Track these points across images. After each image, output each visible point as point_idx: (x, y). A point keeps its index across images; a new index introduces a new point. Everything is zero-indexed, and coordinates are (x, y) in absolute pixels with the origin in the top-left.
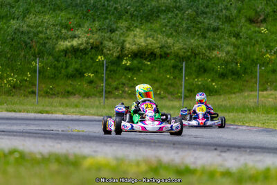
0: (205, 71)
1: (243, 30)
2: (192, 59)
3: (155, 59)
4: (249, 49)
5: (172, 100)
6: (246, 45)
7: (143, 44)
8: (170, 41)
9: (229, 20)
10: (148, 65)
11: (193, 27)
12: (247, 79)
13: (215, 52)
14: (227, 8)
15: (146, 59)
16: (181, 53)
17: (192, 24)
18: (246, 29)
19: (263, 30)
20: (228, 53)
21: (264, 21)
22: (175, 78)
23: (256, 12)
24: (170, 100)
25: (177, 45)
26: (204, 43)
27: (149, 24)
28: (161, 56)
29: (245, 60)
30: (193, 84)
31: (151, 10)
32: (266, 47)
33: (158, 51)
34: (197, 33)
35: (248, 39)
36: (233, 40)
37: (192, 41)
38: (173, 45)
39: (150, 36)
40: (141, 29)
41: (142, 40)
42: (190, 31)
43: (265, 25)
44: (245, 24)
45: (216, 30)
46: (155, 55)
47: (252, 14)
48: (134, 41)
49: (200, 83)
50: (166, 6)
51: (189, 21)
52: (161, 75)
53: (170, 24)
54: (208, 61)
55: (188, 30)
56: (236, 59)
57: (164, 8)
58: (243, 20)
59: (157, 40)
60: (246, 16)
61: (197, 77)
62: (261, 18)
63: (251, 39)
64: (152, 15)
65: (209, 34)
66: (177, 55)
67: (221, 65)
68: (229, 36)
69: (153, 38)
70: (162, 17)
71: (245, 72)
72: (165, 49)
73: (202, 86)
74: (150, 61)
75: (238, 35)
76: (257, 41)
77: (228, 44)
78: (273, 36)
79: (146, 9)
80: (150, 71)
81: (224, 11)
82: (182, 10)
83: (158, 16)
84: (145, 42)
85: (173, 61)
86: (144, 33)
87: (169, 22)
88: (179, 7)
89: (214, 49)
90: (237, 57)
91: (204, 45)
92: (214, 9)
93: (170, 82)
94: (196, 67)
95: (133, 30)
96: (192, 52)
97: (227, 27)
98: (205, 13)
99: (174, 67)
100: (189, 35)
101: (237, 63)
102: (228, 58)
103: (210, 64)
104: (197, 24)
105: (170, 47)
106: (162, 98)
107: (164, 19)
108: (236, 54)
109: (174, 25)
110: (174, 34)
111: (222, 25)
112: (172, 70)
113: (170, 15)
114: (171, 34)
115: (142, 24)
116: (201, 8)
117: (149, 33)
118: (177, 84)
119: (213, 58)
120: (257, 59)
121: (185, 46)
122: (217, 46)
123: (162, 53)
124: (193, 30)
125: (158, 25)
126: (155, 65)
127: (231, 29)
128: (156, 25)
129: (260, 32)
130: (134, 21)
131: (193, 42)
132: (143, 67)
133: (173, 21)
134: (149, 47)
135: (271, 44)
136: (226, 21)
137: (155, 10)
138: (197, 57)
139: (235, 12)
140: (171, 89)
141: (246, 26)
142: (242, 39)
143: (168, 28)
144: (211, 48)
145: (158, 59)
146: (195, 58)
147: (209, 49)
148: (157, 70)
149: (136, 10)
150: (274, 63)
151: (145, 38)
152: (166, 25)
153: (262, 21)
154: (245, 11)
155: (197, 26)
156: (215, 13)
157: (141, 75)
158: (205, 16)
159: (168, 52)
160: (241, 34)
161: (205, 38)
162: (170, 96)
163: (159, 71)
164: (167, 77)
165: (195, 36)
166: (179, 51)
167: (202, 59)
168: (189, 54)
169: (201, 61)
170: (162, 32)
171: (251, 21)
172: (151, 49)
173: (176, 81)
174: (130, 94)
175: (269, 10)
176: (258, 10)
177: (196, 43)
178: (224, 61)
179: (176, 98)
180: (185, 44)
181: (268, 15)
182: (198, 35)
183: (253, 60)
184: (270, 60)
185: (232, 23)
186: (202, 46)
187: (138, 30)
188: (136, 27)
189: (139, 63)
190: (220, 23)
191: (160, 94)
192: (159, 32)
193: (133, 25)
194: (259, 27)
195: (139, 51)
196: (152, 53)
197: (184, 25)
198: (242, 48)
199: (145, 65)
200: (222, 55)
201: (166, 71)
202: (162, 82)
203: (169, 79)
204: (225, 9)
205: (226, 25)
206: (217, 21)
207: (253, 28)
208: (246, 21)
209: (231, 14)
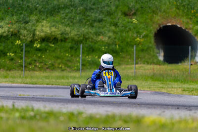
0: (93, 51)
1: (120, 21)
2: (84, 42)
3: (57, 42)
4: (124, 34)
5: (71, 72)
6: (122, 31)
7: (48, 31)
8: (68, 29)
9: (109, 14)
10: (52, 47)
11: (84, 19)
12: (124, 56)
13: (100, 37)
14: (108, 5)
15: (50, 43)
16: (76, 38)
17: (83, 17)
18: (122, 20)
19: (134, 21)
20: (109, 37)
21: (135, 14)
22: (72, 56)
23: (129, 8)
24: (69, 72)
25: (73, 32)
26: (93, 30)
27: (52, 18)
28: (61, 40)
29: (122, 42)
30: (85, 61)
31: (53, 7)
32: (137, 33)
33: (59, 37)
34: (87, 23)
35: (124, 27)
36: (113, 28)
37: (83, 29)
38: (70, 32)
39: (53, 26)
40: (47, 21)
41: (48, 29)
42: (82, 22)
43: (135, 17)
44: (122, 16)
45: (100, 21)
46: (57, 39)
47: (126, 9)
48: (42, 30)
49: (90, 59)
50: (64, 5)
51: (81, 15)
52: (62, 54)
53: (68, 17)
54: (95, 43)
55: (80, 21)
56: (115, 42)
57: (63, 6)
58: (120, 14)
59: (58, 28)
60: (121, 11)
61: (88, 55)
62: (132, 12)
63: (126, 27)
64: (54, 11)
65: (96, 24)
66: (73, 40)
67: (105, 46)
68: (110, 26)
69: (56, 27)
70: (62, 12)
71: (122, 51)
72: (65, 35)
73: (91, 62)
74: (53, 44)
75: (117, 24)
76: (130, 29)
77: (109, 31)
78: (141, 25)
79: (50, 7)
80: (54, 51)
81: (106, 8)
82: (76, 7)
83: (59, 12)
84: (50, 30)
85: (70, 44)
86: (49, 24)
87: (67, 16)
88: (73, 5)
89: (99, 35)
90: (117, 40)
91: (92, 32)
92: (99, 6)
93: (69, 59)
94: (87, 48)
95: (41, 22)
96: (84, 37)
97: (108, 19)
98: (93, 9)
99: (71, 48)
100: (81, 25)
101: (116, 45)
102: (110, 41)
103: (97, 46)
104: (87, 17)
105: (68, 34)
106: (63, 70)
107: (63, 14)
108: (115, 38)
109: (70, 18)
110: (71, 24)
111: (105, 17)
112: (70, 50)
113: (67, 11)
114: (69, 24)
115: (47, 17)
116: (90, 5)
117: (53, 24)
118: (73, 60)
119: (99, 41)
120: (131, 42)
121: (78, 33)
122: (101, 33)
123: (62, 38)
124: (84, 21)
125: (59, 18)
126: (57, 47)
127: (111, 20)
128: (57, 18)
129: (132, 22)
130: (41, 15)
131: (85, 30)
132: (49, 48)
133: (70, 15)
134: (53, 34)
135: (140, 31)
136: (108, 15)
137: (56, 7)
138: (88, 41)
139: (113, 8)
140: (70, 64)
141: (122, 18)
142: (120, 28)
143: (66, 20)
144: (98, 34)
145: (59, 43)
146: (86, 41)
147: (96, 35)
148: (59, 50)
149: (42, 8)
150: (143, 45)
151: (50, 27)
152: (65, 18)
153: (133, 15)
154: (121, 7)
155: (87, 18)
156: (99, 9)
157: (48, 54)
158: (92, 11)
159: (67, 37)
160: (118, 24)
161: (93, 27)
162: (68, 69)
163: (60, 51)
164: (66, 56)
165: (85, 25)
166: (74, 36)
167: (91, 42)
168: (82, 38)
169: (90, 43)
170: (62, 23)
171: (126, 14)
172: (54, 35)
173: (73, 58)
174: (40, 68)
175: (138, 6)
176: (130, 6)
177: (87, 30)
178: (107, 43)
179: (73, 70)
180: (79, 32)
181: (137, 10)
182: (88, 25)
183: (127, 43)
184: (140, 43)
185: (112, 16)
186: (91, 33)
187: (45, 22)
188: (43, 19)
189: (46, 45)
190: (104, 16)
191: (61, 68)
192: (60, 23)
193: (41, 18)
194: (131, 19)
195: (46, 37)
196: (55, 38)
197: (78, 18)
198: (119, 34)
199: (50, 47)
200: (106, 39)
201: (66, 51)
202: (63, 59)
203: (68, 56)
204: (106, 6)
205: (108, 17)
206: (101, 15)
207: (127, 19)
208: (122, 15)
209: (111, 9)
